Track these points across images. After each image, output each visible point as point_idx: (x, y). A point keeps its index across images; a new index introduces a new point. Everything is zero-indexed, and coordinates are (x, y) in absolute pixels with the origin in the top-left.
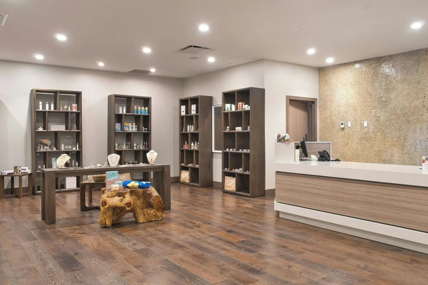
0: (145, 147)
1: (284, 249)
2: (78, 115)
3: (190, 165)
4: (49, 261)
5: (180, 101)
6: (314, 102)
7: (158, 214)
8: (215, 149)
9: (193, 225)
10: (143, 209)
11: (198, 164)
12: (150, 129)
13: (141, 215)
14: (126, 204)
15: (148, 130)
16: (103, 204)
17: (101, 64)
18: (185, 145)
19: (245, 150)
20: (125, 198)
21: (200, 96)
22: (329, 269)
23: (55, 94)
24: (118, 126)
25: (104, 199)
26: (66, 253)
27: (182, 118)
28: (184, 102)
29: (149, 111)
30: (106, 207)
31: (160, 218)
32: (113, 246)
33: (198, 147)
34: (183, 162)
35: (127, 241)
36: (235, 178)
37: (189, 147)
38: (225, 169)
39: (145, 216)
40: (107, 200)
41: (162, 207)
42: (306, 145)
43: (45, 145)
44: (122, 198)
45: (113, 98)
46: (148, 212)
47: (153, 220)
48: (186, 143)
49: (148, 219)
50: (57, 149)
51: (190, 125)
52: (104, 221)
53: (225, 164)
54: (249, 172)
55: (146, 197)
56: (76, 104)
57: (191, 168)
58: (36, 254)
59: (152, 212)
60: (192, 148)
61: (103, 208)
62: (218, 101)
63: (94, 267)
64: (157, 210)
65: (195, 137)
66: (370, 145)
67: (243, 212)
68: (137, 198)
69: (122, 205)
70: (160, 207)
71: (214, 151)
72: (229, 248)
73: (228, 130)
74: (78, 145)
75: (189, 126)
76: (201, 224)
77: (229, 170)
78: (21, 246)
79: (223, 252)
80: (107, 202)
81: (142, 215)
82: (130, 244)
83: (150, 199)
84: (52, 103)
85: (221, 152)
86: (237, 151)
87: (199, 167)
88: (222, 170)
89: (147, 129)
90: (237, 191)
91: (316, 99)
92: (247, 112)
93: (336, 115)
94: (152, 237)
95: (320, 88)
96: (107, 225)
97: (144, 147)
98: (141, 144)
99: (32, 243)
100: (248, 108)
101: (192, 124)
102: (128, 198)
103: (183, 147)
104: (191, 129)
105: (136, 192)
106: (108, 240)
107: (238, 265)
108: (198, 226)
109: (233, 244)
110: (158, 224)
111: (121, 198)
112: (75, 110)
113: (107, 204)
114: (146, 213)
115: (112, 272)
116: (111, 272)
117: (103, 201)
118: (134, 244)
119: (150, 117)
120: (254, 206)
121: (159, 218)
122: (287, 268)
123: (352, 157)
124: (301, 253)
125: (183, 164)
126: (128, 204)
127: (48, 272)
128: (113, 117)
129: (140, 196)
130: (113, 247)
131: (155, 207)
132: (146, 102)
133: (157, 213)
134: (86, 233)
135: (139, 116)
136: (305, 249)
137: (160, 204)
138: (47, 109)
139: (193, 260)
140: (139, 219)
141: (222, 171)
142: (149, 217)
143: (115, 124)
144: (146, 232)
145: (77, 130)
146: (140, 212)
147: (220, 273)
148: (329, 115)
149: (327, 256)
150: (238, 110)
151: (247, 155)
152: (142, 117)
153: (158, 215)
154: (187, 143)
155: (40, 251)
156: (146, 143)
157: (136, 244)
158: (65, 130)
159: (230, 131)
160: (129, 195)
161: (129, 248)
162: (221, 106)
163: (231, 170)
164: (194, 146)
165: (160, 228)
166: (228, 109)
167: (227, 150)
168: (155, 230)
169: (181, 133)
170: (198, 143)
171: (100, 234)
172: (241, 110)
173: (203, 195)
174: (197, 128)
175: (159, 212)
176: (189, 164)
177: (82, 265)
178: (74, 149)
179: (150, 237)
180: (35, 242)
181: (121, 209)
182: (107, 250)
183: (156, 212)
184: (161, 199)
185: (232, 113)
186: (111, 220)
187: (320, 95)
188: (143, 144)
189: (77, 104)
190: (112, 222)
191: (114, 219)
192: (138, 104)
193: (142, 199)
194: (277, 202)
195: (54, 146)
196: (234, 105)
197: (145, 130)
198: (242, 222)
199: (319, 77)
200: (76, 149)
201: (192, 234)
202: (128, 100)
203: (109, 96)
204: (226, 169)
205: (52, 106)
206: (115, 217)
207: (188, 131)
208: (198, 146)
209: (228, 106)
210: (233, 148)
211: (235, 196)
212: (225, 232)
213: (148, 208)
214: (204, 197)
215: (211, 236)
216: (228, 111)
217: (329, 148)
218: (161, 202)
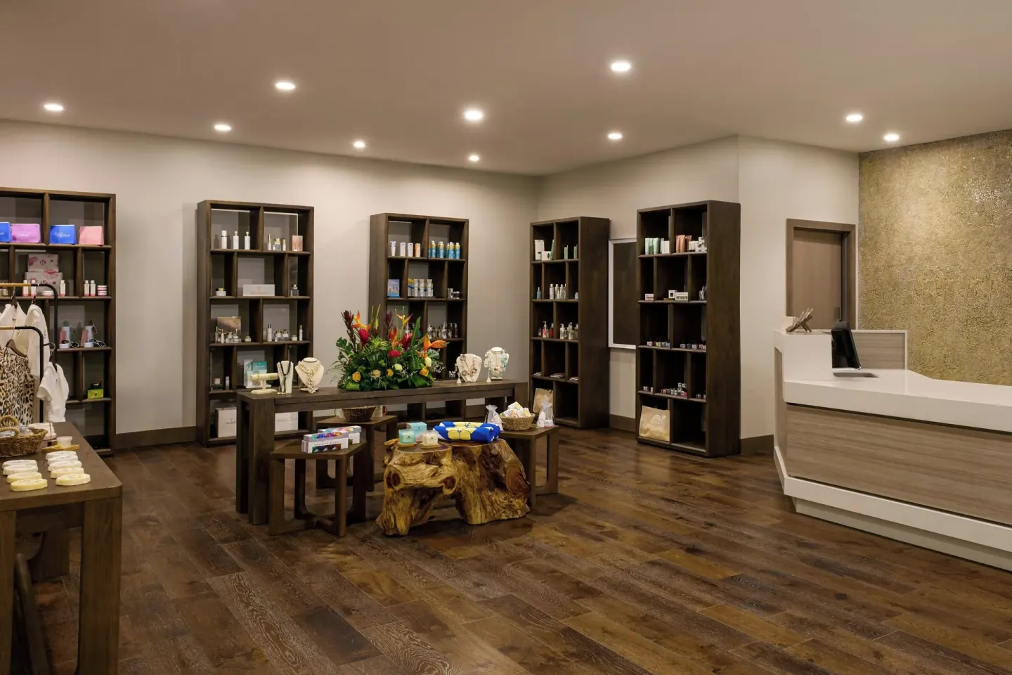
0: (453, 334)
1: (842, 602)
2: (305, 261)
3: (556, 376)
4: (286, 630)
5: (532, 228)
6: (849, 233)
7: (514, 503)
8: (615, 341)
9: (600, 531)
10: (480, 490)
11: (575, 374)
12: (464, 292)
13: (475, 506)
14: (445, 481)
15: (460, 296)
16: (392, 482)
17: (359, 145)
18: (542, 328)
19: (694, 346)
20: (440, 465)
21: (582, 217)
22: (979, 666)
23: (253, 212)
24: (393, 287)
25: (392, 469)
26: (321, 607)
27: (537, 267)
28: (542, 231)
29: (464, 252)
30: (397, 488)
31: (519, 512)
32: (430, 589)
33: (577, 336)
34: (539, 370)
35: (457, 576)
36: (668, 412)
37: (555, 336)
38: (642, 389)
39: (484, 507)
40: (399, 471)
41: (524, 487)
42: (855, 338)
43: (228, 329)
44: (436, 466)
45: (383, 222)
46: (493, 498)
47: (504, 517)
48: (545, 325)
49: (492, 514)
50: (253, 341)
51: (557, 285)
52: (393, 521)
53: (644, 377)
54: (702, 398)
55: (487, 464)
56: (299, 234)
57: (558, 383)
58: (252, 611)
59: (499, 497)
60: (562, 338)
61: (391, 490)
62: (626, 230)
63: (402, 649)
64: (513, 494)
65: (568, 312)
66: (990, 336)
67: (704, 497)
68: (467, 466)
69: (434, 483)
70: (520, 487)
71: (611, 344)
72: (707, 597)
73: (649, 297)
74: (301, 331)
75: (554, 286)
76: (619, 529)
77: (654, 392)
78: (209, 587)
79: (698, 609)
80: (401, 477)
81: (478, 506)
82: (468, 584)
83: (498, 467)
84: (247, 233)
85: (634, 347)
86: (674, 347)
87: (578, 383)
88: (637, 390)
89: (458, 292)
90: (674, 442)
91: (853, 226)
92: (699, 259)
93: (902, 265)
94: (514, 565)
95: (861, 201)
96: (400, 530)
97: (450, 334)
98: (444, 328)
99: (234, 578)
100: (700, 249)
101: (561, 282)
102: (449, 467)
103: (537, 335)
104: (558, 293)
105: (466, 451)
106: (411, 572)
107: (749, 647)
108: (613, 535)
109: (713, 585)
110: (514, 527)
111: (433, 467)
112: (297, 249)
113: (402, 481)
114: (487, 502)
115: (450, 665)
116: (448, 665)
117: (390, 473)
118: (477, 585)
119: (465, 264)
120: (726, 482)
121: (517, 512)
122: (873, 660)
123: (944, 362)
124: (890, 614)
125: (538, 375)
126: (448, 481)
127: (295, 663)
128: (383, 267)
129: (475, 462)
130: (431, 592)
131: (508, 487)
132: (457, 229)
133: (511, 502)
134: (354, 554)
135: (441, 263)
136: (897, 605)
137: (519, 481)
138: (236, 246)
139: (634, 631)
140: (470, 516)
141: (637, 394)
142: (495, 512)
143: (387, 281)
144: (496, 551)
145: (300, 295)
146: (475, 498)
147: (714, 671)
148: (884, 263)
149: (959, 627)
150: (677, 253)
151: (699, 358)
152: (446, 266)
153: (514, 506)
154: (547, 325)
155: (258, 601)
156: (456, 325)
157: (482, 585)
158: (274, 295)
159: (656, 301)
160: (450, 458)
161: (469, 596)
162: (635, 241)
163: (658, 390)
164: (567, 333)
165: (525, 539)
166: (651, 248)
167: (650, 343)
168: (516, 544)
169: (534, 302)
170: (577, 326)
171: (386, 554)
172: (682, 253)
173: (596, 450)
174: (572, 290)
175: (519, 498)
176: (553, 374)
177: (369, 642)
178: (295, 339)
179: (509, 565)
180: (238, 575)
181: (431, 492)
182: (417, 599)
183: (511, 499)
184: (522, 468)
185: (663, 260)
186: (409, 518)
187: (861, 216)
188: (448, 328)
189: (301, 237)
190: (409, 523)
191: (413, 514)
192: (438, 236)
193: (479, 466)
194: (790, 476)
195: (248, 333)
196: (665, 240)
197: (455, 295)
198: (711, 525)
199: (861, 174)
200: (298, 339)
201: (605, 556)
202: (417, 227)
203: (372, 217)
204: (645, 388)
205: (247, 239)
206: (417, 510)
207: (552, 297)
208: (576, 333)
209: (651, 242)
210: (664, 339)
211: (670, 454)
212: (683, 552)
213: (492, 490)
214: (598, 454)
215: (653, 564)
216: (651, 255)
217: (902, 345)
218: (521, 475)
